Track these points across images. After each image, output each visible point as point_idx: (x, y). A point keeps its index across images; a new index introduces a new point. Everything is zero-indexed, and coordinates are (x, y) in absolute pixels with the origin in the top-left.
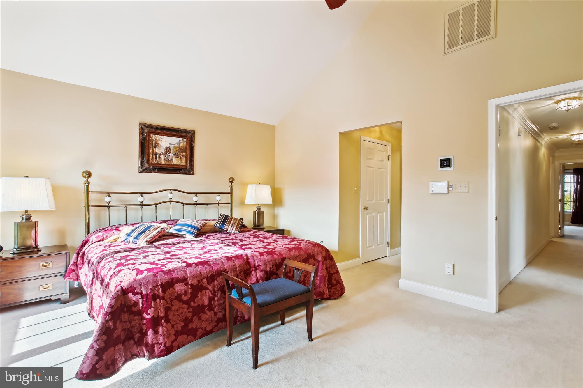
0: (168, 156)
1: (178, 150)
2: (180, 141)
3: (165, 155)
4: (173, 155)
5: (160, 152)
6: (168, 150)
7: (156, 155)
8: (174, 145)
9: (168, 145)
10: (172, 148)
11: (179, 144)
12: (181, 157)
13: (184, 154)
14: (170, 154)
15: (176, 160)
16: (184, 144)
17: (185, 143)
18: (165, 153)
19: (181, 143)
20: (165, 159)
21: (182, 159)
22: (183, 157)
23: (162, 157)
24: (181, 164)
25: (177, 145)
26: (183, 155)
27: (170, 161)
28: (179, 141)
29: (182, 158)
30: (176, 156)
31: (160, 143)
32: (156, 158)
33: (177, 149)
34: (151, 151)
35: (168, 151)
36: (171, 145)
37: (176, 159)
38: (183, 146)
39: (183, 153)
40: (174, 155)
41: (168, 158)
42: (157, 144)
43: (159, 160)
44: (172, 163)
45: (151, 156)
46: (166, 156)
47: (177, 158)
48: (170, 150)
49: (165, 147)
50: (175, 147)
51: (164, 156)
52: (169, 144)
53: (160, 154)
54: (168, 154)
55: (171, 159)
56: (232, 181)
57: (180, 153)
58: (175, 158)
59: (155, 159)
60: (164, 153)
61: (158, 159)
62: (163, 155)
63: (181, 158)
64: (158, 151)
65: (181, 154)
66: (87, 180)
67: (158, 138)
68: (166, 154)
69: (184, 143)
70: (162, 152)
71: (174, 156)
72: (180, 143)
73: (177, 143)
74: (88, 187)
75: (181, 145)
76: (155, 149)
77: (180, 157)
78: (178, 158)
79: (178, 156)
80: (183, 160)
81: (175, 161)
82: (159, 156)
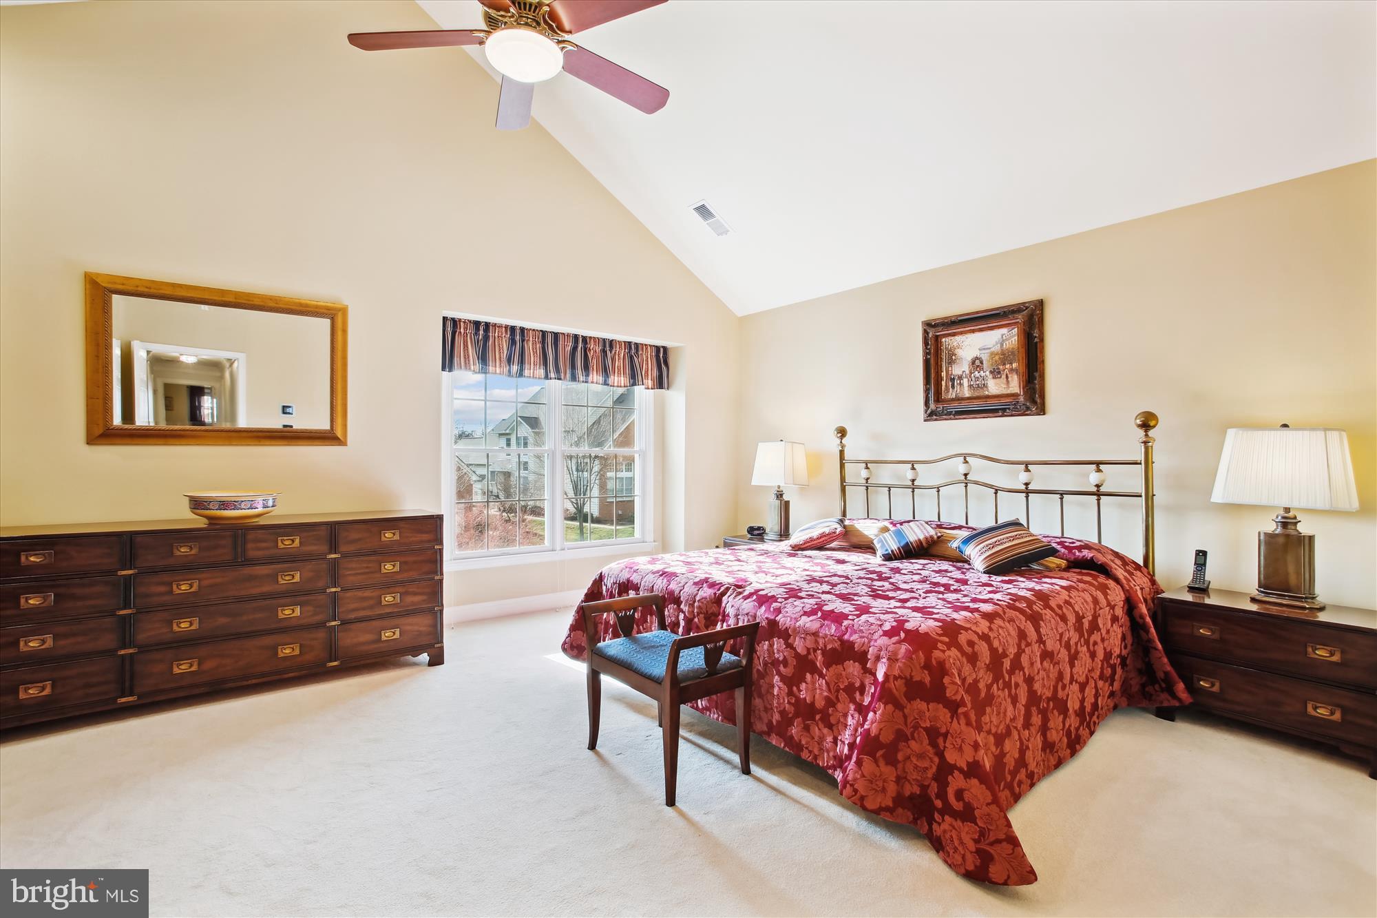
0: (978, 378)
1: (1000, 358)
2: (1002, 337)
3: (970, 377)
4: (988, 373)
5: (960, 373)
6: (976, 364)
7: (953, 380)
8: (990, 348)
9: (976, 353)
10: (985, 357)
11: (1002, 345)
12: (1007, 374)
13: (1015, 365)
14: (982, 372)
15: (996, 384)
16: (1013, 342)
17: (1016, 338)
18: (971, 373)
19: (1007, 340)
20: (970, 386)
21: (1010, 379)
22: (1012, 373)
23: (965, 382)
24: (1009, 392)
25: (997, 348)
26: (1011, 370)
27: (981, 388)
28: (1000, 337)
29: (1009, 376)
30: (996, 373)
31: (959, 352)
32: (953, 387)
33: (997, 357)
34: (944, 374)
35: (978, 366)
36: (984, 351)
37: (995, 380)
38: (1011, 347)
39: (1011, 364)
40: (991, 372)
41: (978, 382)
42: (954, 357)
43: (958, 390)
44: (987, 393)
45: (943, 383)
46: (973, 379)
47: (998, 378)
48: (982, 363)
49: (970, 359)
50: (993, 354)
51: (969, 380)
52: (979, 349)
53: (960, 378)
54: (977, 372)
55: (984, 385)
56: (1147, 422)
57: (1004, 364)
58: (992, 380)
59: (951, 389)
60: (967, 372)
61: (957, 388)
62: (966, 377)
63: (1007, 377)
64: (956, 370)
65: (1008, 366)
66: (841, 442)
67: (955, 344)
68: (973, 375)
69: (1013, 339)
70: (964, 371)
71: (991, 376)
72: (1003, 341)
73: (997, 344)
74: (842, 452)
75: (1007, 345)
76: (950, 369)
77: (1004, 376)
78: (1001, 377)
79: (999, 373)
80: (1012, 380)
81: (994, 387)
82: (958, 382)
